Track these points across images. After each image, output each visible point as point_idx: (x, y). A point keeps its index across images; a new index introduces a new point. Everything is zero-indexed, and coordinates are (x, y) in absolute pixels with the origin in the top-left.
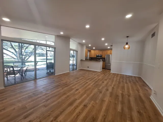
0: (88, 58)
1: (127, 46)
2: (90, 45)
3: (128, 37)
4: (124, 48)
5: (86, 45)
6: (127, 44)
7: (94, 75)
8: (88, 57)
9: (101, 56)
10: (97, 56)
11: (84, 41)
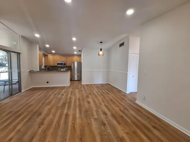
0: (43, 67)
1: (101, 53)
2: (47, 46)
3: (101, 42)
4: (99, 55)
5: (40, 43)
6: (101, 50)
7: (65, 94)
8: (44, 65)
9: (65, 64)
10: (58, 64)
11: (37, 36)
